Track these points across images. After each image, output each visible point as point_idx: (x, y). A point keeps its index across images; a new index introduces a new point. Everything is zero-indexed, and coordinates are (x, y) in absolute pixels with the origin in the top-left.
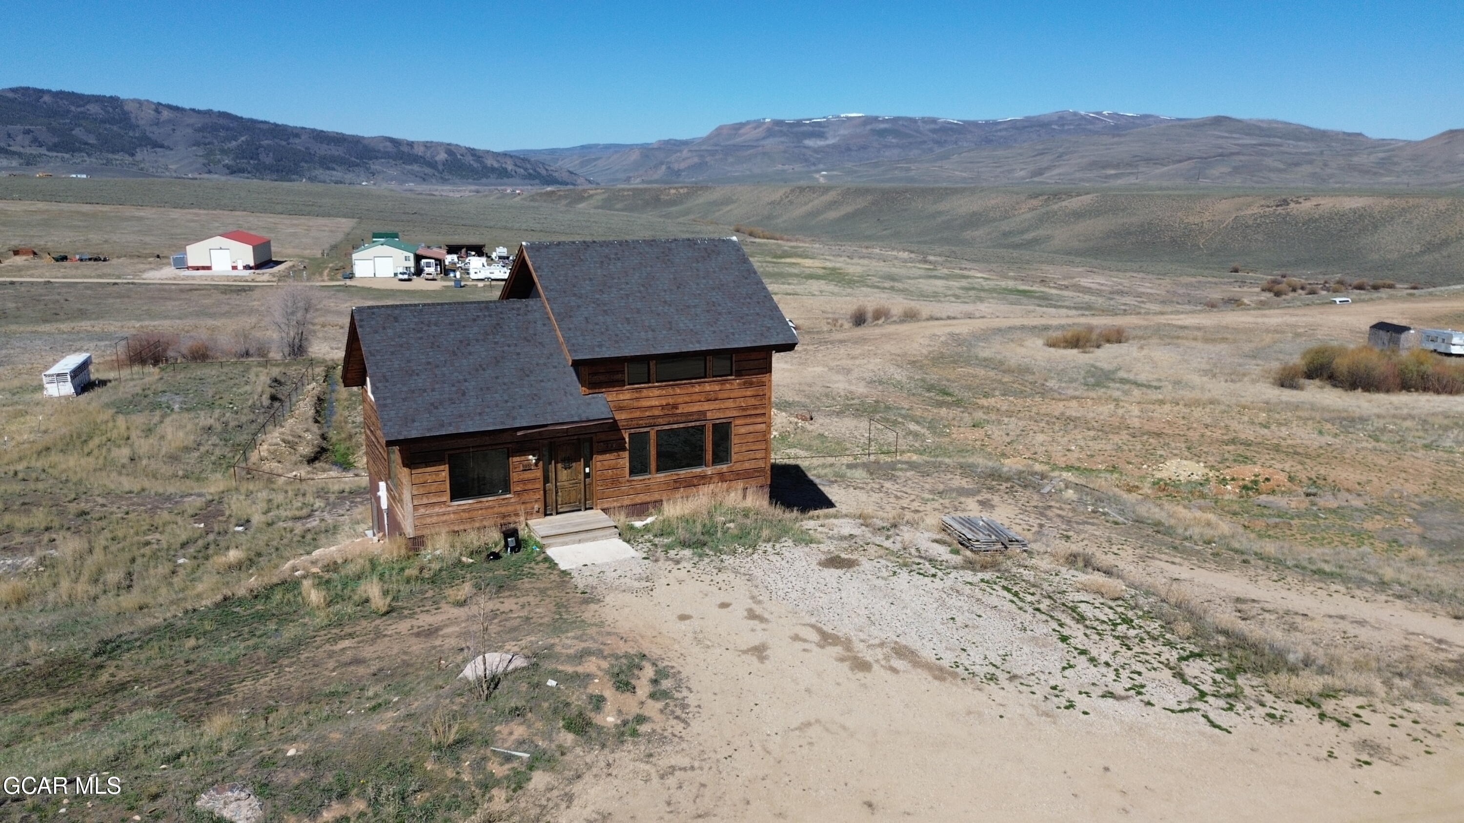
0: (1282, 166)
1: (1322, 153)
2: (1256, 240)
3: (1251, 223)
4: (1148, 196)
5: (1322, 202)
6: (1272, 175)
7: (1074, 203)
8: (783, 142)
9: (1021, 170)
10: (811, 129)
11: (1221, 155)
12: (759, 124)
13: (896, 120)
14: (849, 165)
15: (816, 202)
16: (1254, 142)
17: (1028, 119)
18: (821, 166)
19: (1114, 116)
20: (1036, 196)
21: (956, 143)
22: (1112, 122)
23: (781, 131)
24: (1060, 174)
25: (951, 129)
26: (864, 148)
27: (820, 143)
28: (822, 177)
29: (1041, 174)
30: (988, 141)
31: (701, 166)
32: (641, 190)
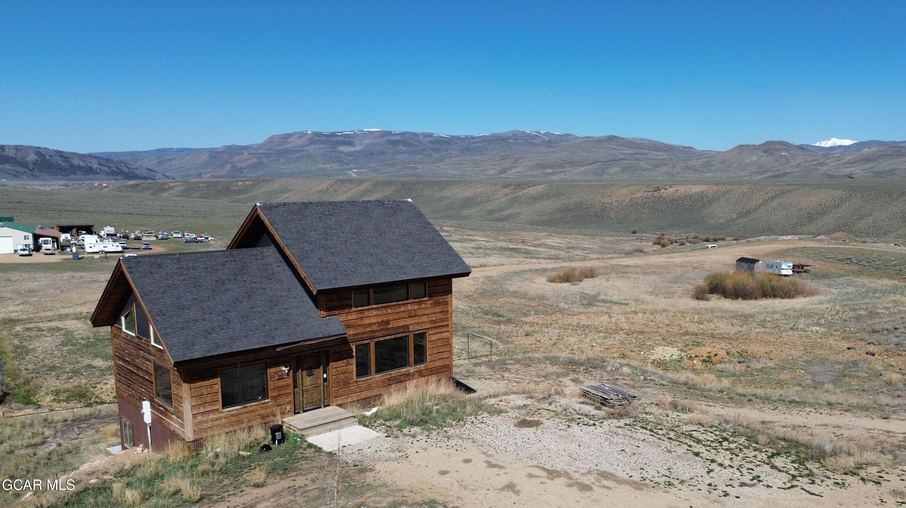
0: (649, 167)
1: (671, 159)
2: (644, 213)
3: (640, 202)
4: (578, 185)
5: (679, 189)
6: (645, 173)
7: (532, 191)
8: (322, 148)
9: (492, 169)
10: (343, 139)
11: (614, 160)
12: (302, 135)
13: (403, 134)
14: (373, 165)
15: (354, 191)
16: (632, 152)
17: (493, 135)
18: (352, 166)
19: (546, 134)
20: (507, 186)
21: (447, 151)
22: (547, 138)
23: (321, 140)
24: (517, 172)
25: (443, 142)
26: (383, 153)
27: (350, 149)
28: (353, 174)
29: (506, 172)
30: (469, 150)
31: (259, 165)
32: (214, 182)
